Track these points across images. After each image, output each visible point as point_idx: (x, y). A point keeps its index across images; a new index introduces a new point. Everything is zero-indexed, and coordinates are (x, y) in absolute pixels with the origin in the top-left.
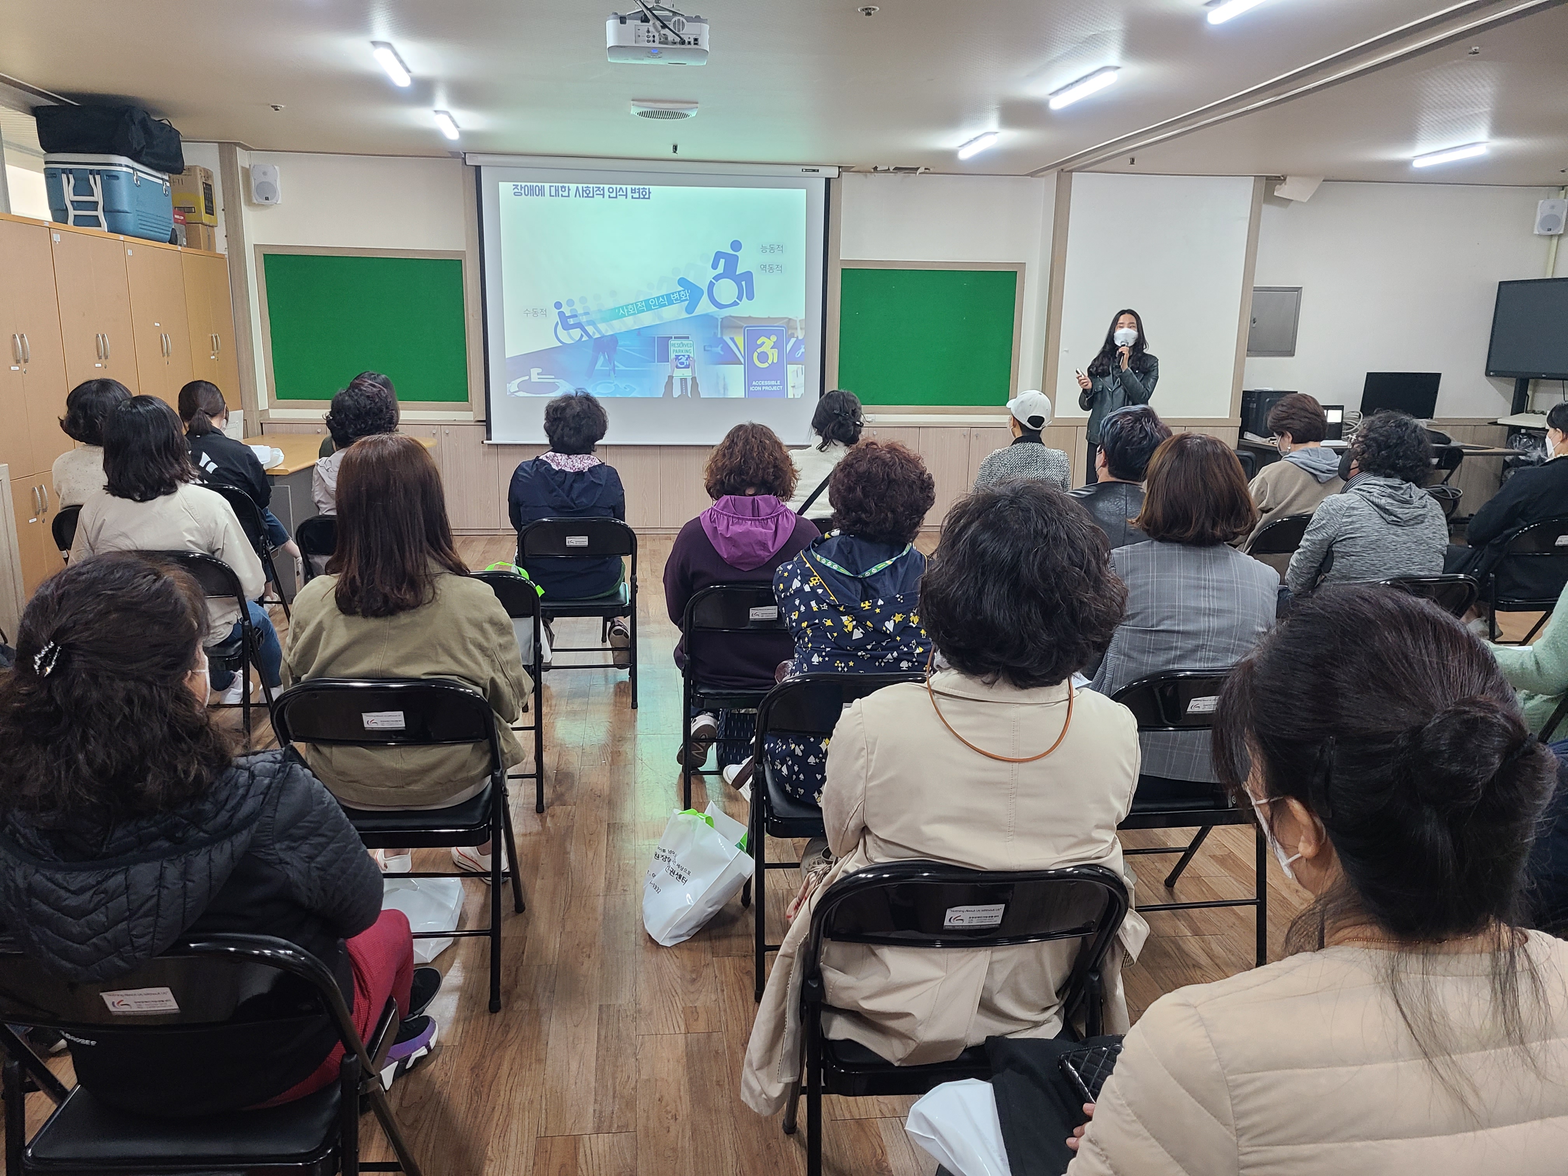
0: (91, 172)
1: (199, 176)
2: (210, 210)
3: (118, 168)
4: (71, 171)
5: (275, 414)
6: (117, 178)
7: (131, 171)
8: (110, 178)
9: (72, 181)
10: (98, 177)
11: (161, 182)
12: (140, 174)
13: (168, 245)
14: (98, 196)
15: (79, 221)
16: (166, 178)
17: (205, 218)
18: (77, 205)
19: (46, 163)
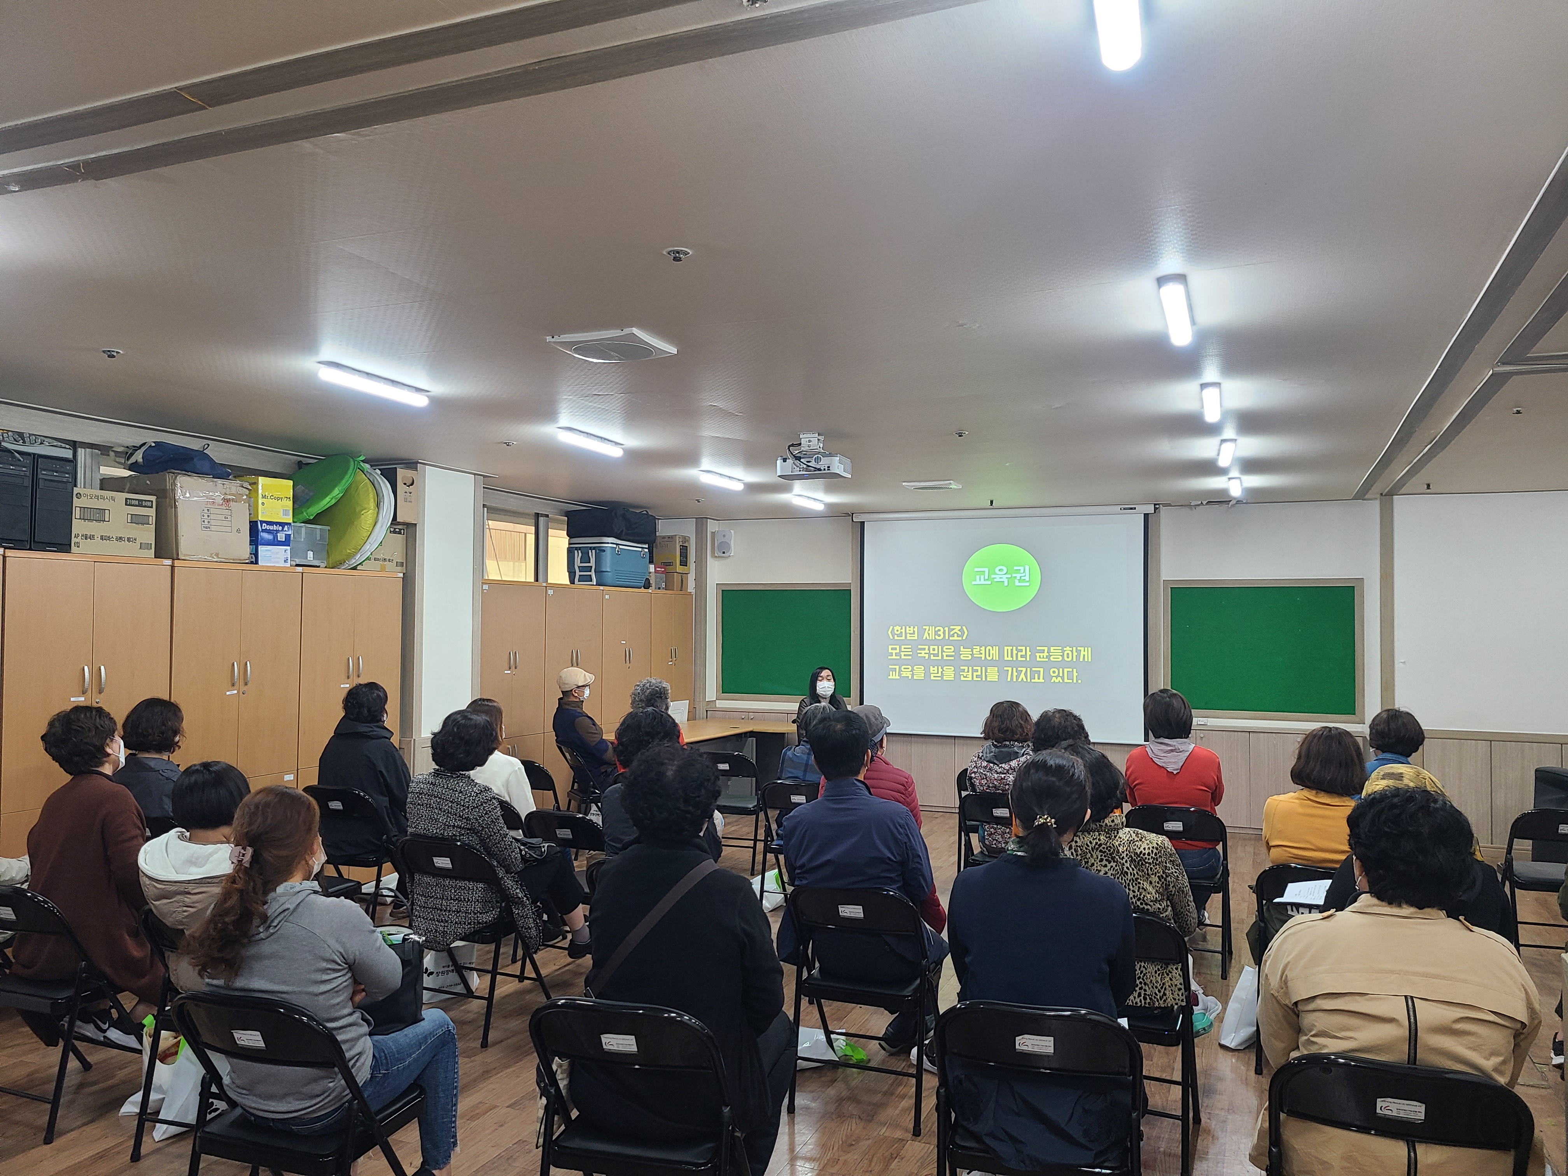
0: (591, 548)
1: (677, 542)
2: (684, 563)
3: (607, 545)
4: (580, 549)
5: (720, 704)
6: (604, 551)
7: (615, 546)
8: (600, 551)
9: (580, 554)
10: (594, 551)
11: (640, 549)
12: (621, 547)
13: (643, 590)
14: (592, 563)
15: (582, 579)
16: (647, 546)
17: (679, 569)
18: (582, 569)
19: (570, 544)
